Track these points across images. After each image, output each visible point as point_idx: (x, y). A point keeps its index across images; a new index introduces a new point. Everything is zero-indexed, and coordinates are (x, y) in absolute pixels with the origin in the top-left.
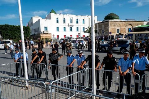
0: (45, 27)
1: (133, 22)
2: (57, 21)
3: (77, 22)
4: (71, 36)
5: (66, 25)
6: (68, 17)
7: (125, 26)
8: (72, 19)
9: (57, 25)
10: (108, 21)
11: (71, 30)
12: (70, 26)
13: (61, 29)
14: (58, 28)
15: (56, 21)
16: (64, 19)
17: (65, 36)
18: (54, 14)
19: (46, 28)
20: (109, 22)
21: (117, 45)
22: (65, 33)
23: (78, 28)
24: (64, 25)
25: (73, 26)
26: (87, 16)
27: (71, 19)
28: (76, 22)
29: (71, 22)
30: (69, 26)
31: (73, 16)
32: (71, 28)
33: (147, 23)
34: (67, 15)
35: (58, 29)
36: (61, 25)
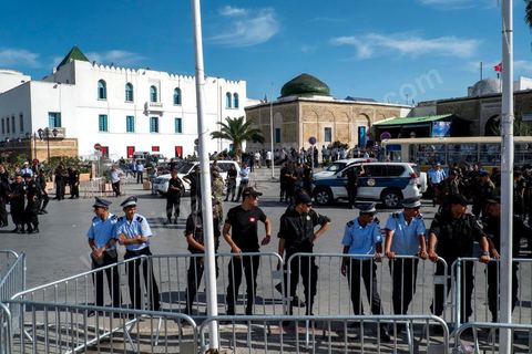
0: (51, 114)
1: (372, 107)
2: (102, 94)
3: (178, 100)
4: (156, 148)
5: (136, 108)
6: (143, 80)
7: (349, 120)
8: (157, 86)
9: (102, 107)
10: (297, 101)
11: (155, 127)
12: (152, 112)
13: (117, 123)
14: (103, 118)
15: (96, 93)
16: (129, 85)
17: (131, 150)
18: (88, 64)
19: (56, 117)
20: (301, 104)
21: (371, 182)
22: (131, 140)
23: (179, 120)
24: (129, 109)
25: (161, 113)
26: (213, 79)
27: (153, 87)
28: (172, 100)
29: (155, 99)
30: (146, 113)
31: (163, 76)
32: (156, 119)
33: (408, 111)
34: (141, 71)
35: (103, 123)
36: (117, 108)
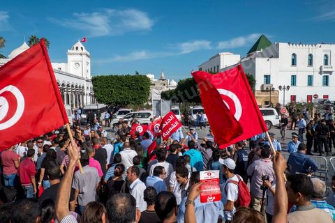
0: (265, 76)
2: (294, 63)
4: (326, 96)
5: (314, 70)
8: (328, 54)
9: (293, 70)
11: (326, 82)
12: (325, 72)
13: (302, 80)
14: (294, 78)
15: (290, 62)
16: (311, 55)
18: (287, 44)
19: (267, 78)
24: (310, 71)
25: (331, 73)
27: (326, 55)
29: (327, 64)
30: (321, 73)
32: (327, 77)
34: (319, 45)
35: (294, 80)
36: (302, 70)
